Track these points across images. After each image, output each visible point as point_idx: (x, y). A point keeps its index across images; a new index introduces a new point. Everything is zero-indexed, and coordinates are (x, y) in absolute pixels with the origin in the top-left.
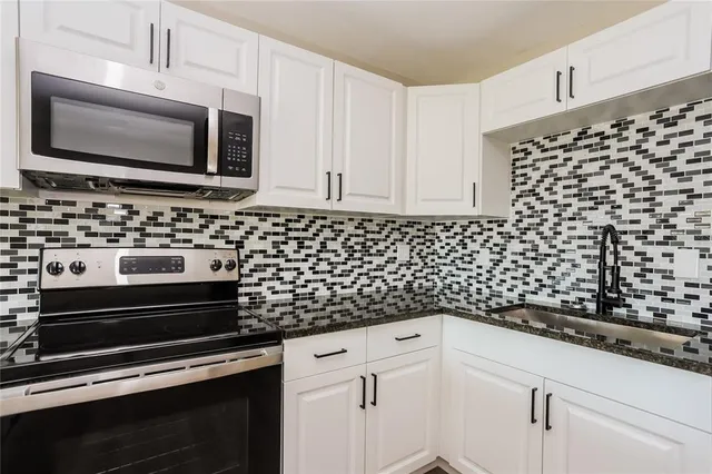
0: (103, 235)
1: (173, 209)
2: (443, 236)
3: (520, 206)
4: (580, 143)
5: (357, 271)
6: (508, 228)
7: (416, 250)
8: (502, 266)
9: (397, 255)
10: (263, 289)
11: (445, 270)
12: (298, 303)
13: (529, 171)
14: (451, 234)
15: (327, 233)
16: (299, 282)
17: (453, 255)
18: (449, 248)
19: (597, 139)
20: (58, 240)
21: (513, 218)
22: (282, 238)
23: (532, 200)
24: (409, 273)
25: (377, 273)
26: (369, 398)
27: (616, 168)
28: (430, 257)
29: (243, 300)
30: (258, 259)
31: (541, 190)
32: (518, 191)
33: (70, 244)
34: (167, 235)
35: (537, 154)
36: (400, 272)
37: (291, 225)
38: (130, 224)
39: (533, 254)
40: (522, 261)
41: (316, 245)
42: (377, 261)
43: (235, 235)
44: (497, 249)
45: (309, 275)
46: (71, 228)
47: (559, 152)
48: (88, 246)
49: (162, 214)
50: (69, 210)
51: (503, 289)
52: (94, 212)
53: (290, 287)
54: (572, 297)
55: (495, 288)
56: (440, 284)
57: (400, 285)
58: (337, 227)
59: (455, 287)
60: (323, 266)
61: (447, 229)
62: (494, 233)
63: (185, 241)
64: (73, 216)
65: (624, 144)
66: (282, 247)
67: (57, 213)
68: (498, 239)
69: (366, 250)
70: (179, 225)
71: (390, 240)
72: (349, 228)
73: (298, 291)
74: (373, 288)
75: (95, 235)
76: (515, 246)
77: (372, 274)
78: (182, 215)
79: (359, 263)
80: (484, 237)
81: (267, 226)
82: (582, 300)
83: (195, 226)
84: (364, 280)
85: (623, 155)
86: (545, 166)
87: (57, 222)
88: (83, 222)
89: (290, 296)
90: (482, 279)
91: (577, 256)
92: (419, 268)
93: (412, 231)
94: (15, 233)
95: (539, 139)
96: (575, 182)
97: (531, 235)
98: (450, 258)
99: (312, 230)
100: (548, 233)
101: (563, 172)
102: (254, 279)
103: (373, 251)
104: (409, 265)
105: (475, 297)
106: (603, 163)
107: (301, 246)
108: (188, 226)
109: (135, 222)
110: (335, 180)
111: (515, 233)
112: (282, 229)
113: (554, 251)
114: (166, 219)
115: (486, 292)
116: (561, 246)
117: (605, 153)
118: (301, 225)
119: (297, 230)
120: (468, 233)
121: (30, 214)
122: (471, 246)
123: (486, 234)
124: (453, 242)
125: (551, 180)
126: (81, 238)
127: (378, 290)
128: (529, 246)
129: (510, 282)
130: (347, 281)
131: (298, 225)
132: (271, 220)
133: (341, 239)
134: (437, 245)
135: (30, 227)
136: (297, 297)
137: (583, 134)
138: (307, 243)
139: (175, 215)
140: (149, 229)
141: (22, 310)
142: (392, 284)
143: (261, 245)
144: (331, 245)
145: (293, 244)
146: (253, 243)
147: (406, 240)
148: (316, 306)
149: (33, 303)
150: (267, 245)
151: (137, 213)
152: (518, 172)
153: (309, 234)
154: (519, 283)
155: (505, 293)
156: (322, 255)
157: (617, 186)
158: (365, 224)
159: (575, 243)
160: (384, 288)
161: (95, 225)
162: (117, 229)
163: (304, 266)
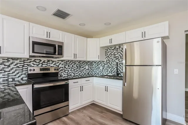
0: (36, 65)
1: (47, 60)
2: (94, 64)
3: (107, 59)
4: (115, 49)
5: (79, 71)
6: (105, 63)
7: (89, 67)
8: (104, 69)
9: (86, 68)
10: (62, 74)
11: (95, 70)
12: (68, 76)
13: (108, 53)
14: (96, 64)
15: (73, 64)
16: (68, 73)
17: (96, 67)
18: (95, 66)
19: (117, 49)
20: (29, 66)
21: (106, 61)
22: (66, 65)
23: (108, 58)
24: (88, 71)
25: (82, 71)
26: (82, 90)
27: (119, 54)
28: (92, 68)
29: (59, 76)
30: (61, 69)
31: (109, 56)
32: (106, 57)
33: (31, 66)
34: (46, 65)
35: (109, 50)
36: (87, 71)
37: (67, 63)
38: (40, 63)
39: (108, 67)
40: (107, 68)
41: (71, 66)
42: (82, 69)
43: (57, 64)
44: (103, 66)
45: (70, 71)
46: (31, 64)
47: (112, 50)
48: (34, 67)
49: (45, 61)
50: (31, 60)
51: (104, 73)
52: (34, 61)
53: (67, 73)
54: (114, 74)
55: (103, 73)
56: (94, 73)
57: (87, 73)
58: (75, 63)
59: (97, 73)
60: (73, 70)
61: (95, 63)
62: (103, 64)
63: (49, 65)
64: (31, 61)
65: (120, 50)
66: (65, 66)
67: (29, 61)
68: (103, 65)
69: (80, 67)
70: (48, 63)
71: (85, 65)
72: (77, 63)
73: (68, 74)
74: (82, 74)
75: (35, 65)
76: (106, 66)
77: (81, 71)
78: (49, 61)
79: (79, 69)
80: (101, 64)
81: (63, 63)
82: (115, 74)
83: (51, 63)
84: (80, 72)
85: (120, 52)
86: (110, 52)
87: (29, 62)
88: (33, 62)
89: (67, 75)
90: (101, 72)
91: (114, 67)
92: (90, 70)
93: (89, 63)
94: (23, 64)
95: (109, 48)
96: (114, 55)
97: (108, 64)
98: (96, 68)
99: (71, 63)
100: (111, 64)
101: (112, 54)
102: (61, 72)
103: (81, 67)
104: (88, 69)
105: (100, 75)
106: (117, 53)
107: (69, 66)
108: (50, 63)
109: (41, 62)
110: (75, 55)
111: (106, 64)
112: (65, 63)
113: (111, 66)
114: (46, 62)
115: (102, 74)
116: (112, 66)
117: (118, 51)
118: (69, 62)
119: (68, 63)
120: (98, 64)
121: (25, 61)
122: (99, 66)
123: (102, 64)
124: (96, 65)
125: (111, 55)
126: (33, 65)
127: (83, 74)
128: (108, 66)
129: (105, 72)
130: (77, 72)
131: (68, 62)
132: (63, 62)
133: (76, 65)
134: (93, 66)
135: (25, 63)
136: (68, 75)
137: (115, 48)
138: (70, 66)
139: (47, 61)
140: (43, 64)
141: (24, 77)
142: (85, 73)
143: (62, 66)
144: (74, 66)
145: (67, 66)
146: (61, 66)
147: (88, 65)
148: (71, 77)
149: (25, 76)
150: (63, 66)
151: (41, 61)
152: (106, 53)
153: (70, 64)
154: (107, 72)
155: (105, 74)
156: (72, 68)
157: (119, 56)
158: (80, 62)
159: (114, 65)
160: (84, 74)
161: (35, 63)
162: (38, 64)
163: (69, 70)
